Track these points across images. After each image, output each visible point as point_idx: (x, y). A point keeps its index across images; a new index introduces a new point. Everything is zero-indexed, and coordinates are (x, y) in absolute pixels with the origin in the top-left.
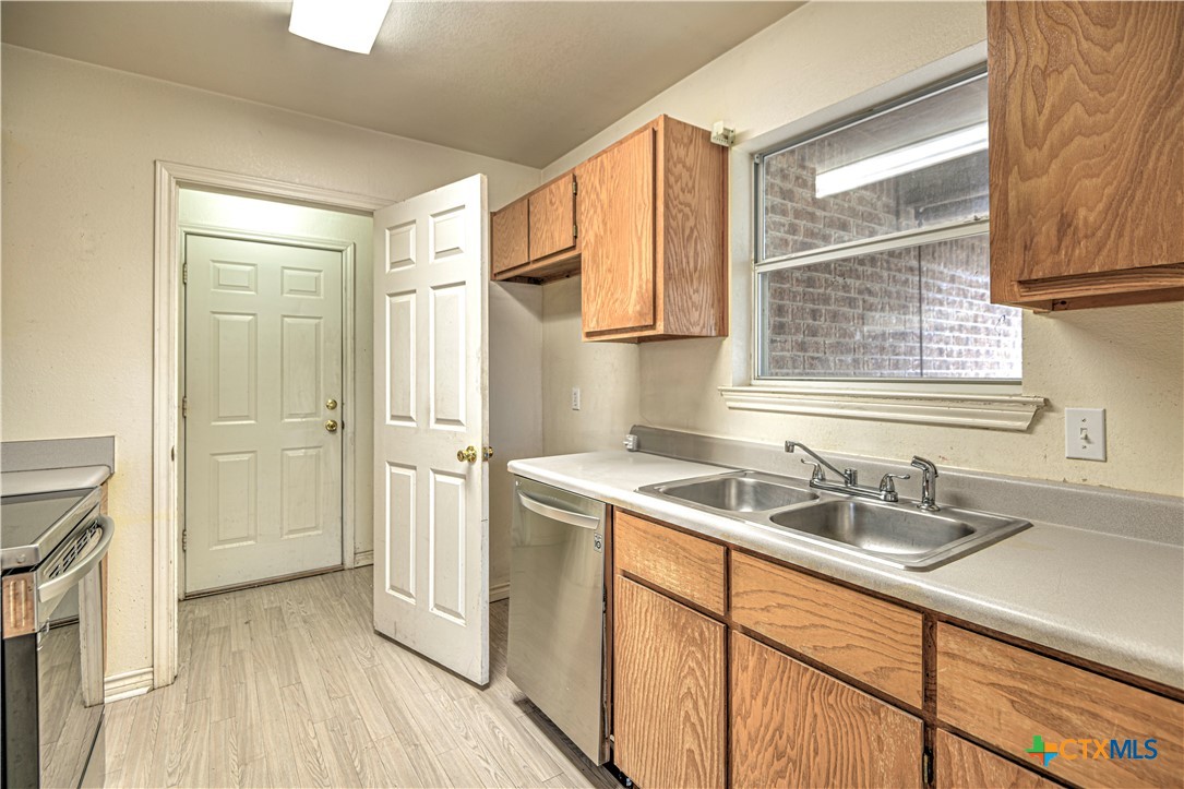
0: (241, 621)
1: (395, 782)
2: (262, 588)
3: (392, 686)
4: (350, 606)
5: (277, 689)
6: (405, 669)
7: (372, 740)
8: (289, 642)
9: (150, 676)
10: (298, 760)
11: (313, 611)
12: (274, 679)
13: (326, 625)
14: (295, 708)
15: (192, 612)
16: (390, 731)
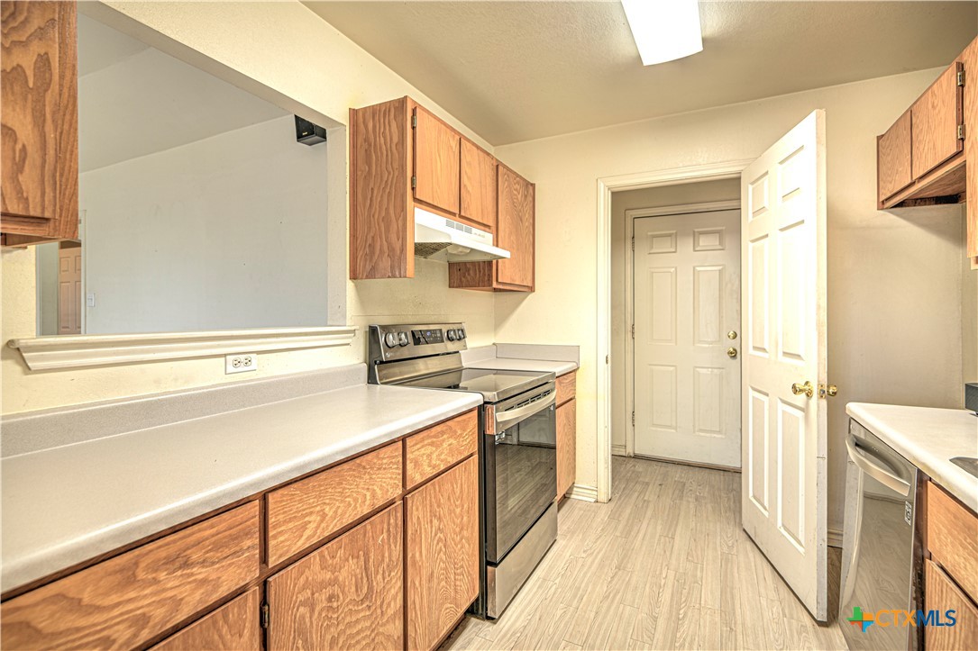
0: (658, 482)
1: (701, 643)
2: (680, 467)
3: (736, 575)
4: (734, 502)
5: (658, 535)
6: (753, 568)
7: (700, 604)
8: (680, 509)
9: (595, 493)
10: (648, 585)
11: (706, 495)
12: (659, 528)
13: (710, 508)
14: (662, 553)
15: (634, 466)
16: (717, 606)
